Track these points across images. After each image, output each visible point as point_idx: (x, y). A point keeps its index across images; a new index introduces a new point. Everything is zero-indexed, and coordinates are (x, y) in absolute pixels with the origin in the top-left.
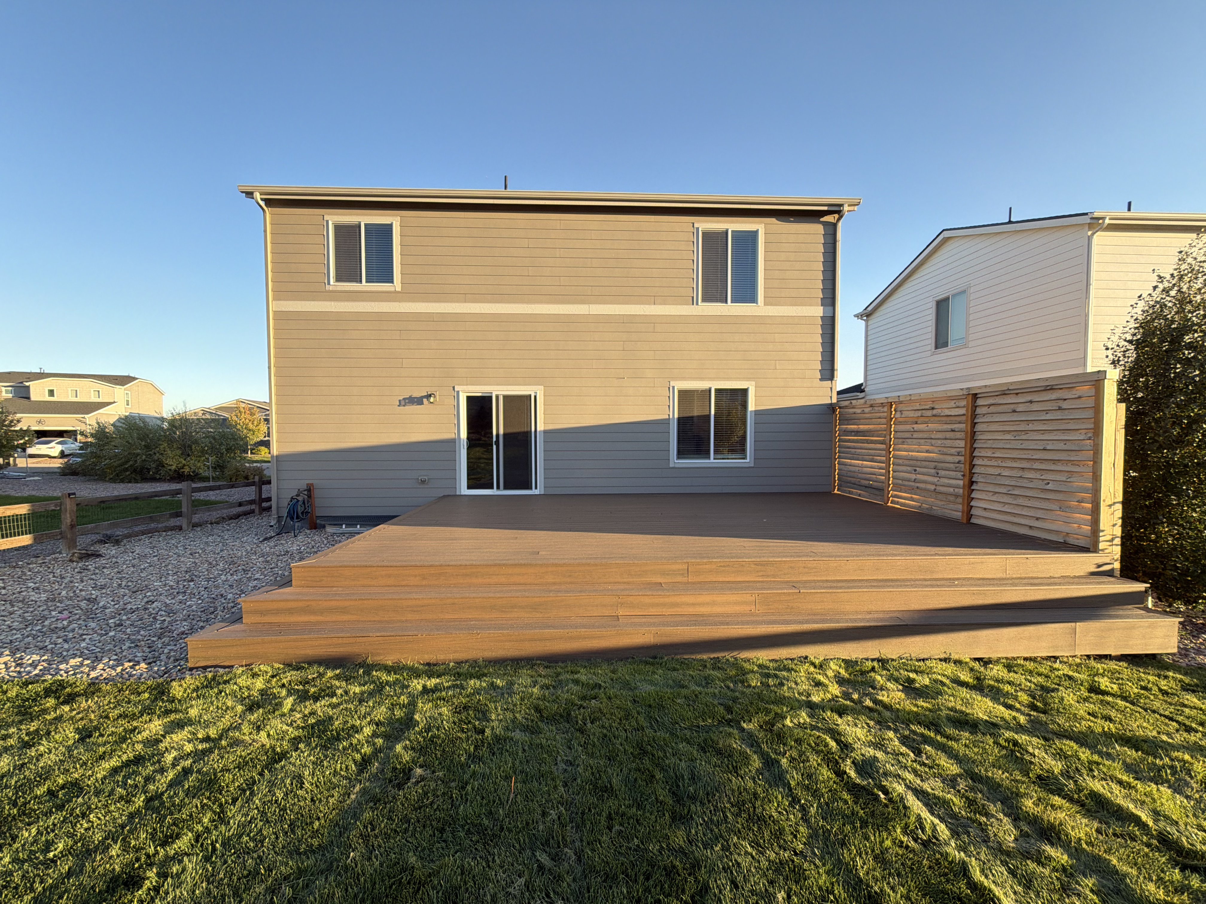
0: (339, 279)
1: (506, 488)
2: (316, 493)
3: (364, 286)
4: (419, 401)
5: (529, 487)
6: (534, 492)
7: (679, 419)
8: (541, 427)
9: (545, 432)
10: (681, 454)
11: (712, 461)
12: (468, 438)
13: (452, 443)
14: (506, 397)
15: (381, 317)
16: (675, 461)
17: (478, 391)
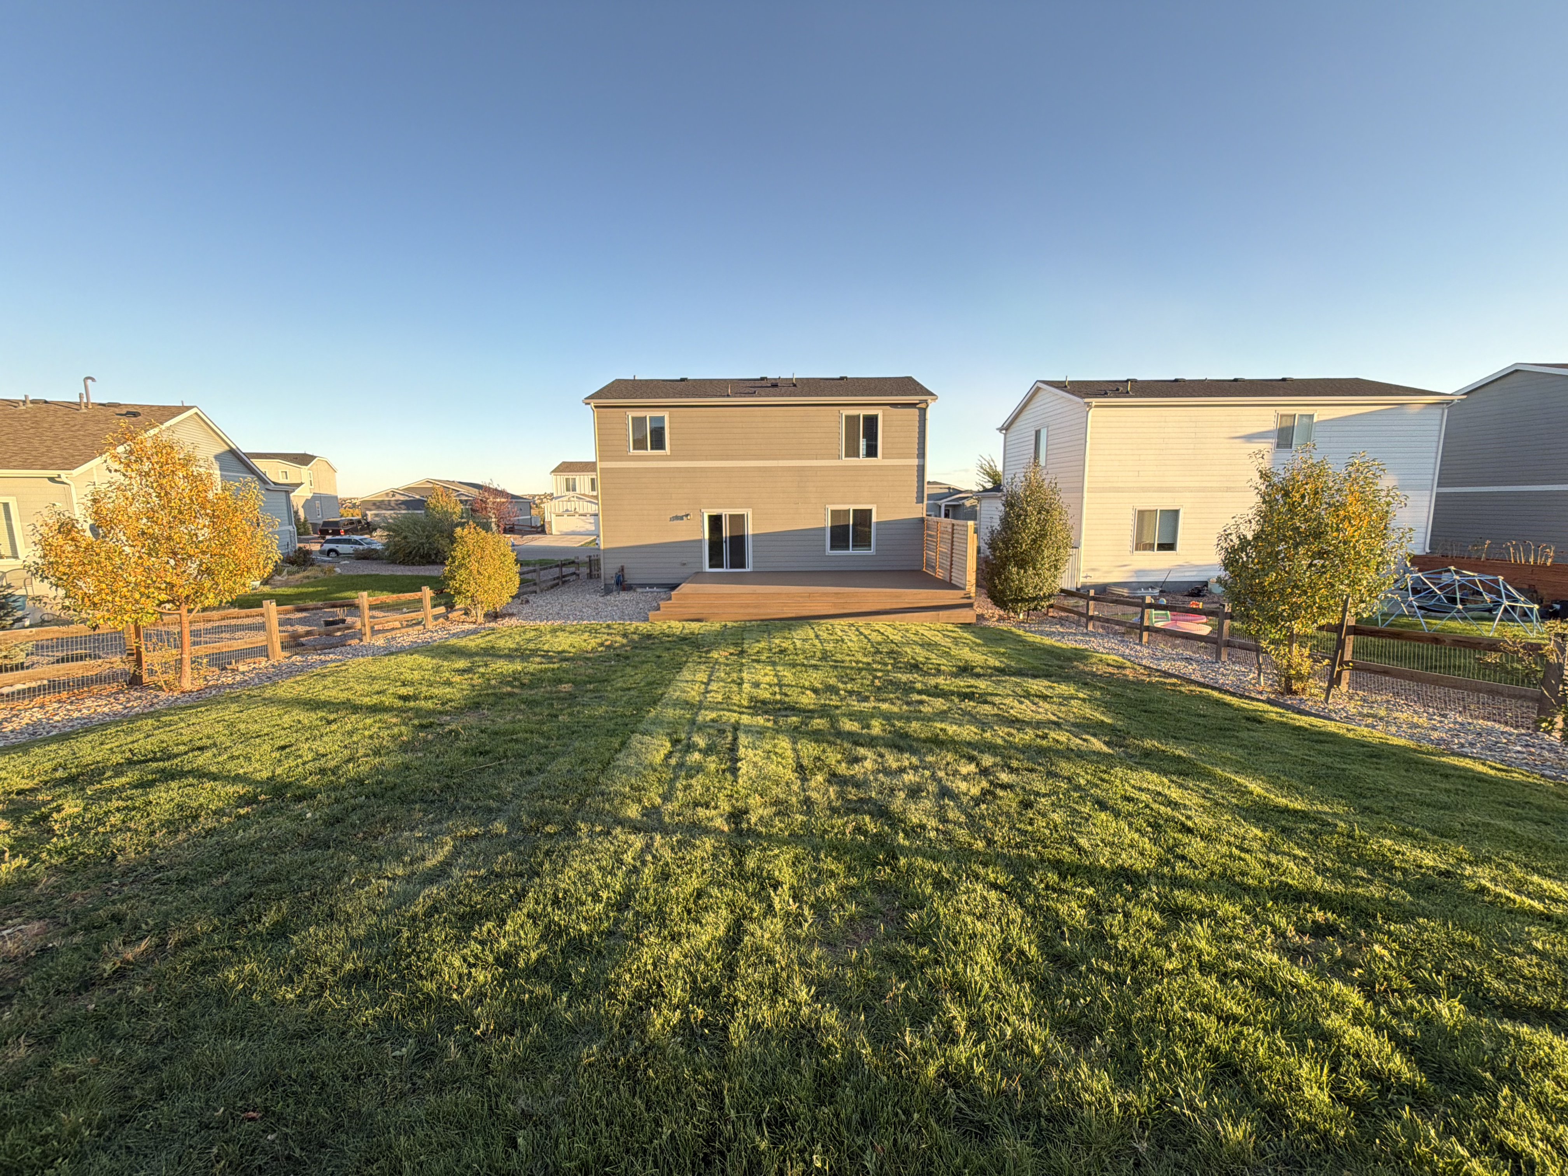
0: (634, 449)
1: (731, 567)
2: (626, 571)
3: (649, 452)
4: (681, 518)
5: (743, 566)
6: (746, 570)
7: (832, 527)
8: (750, 532)
9: (753, 535)
10: (833, 547)
11: (851, 551)
12: (710, 539)
13: (700, 541)
14: (731, 516)
15: (658, 470)
16: (829, 552)
17: (715, 512)
